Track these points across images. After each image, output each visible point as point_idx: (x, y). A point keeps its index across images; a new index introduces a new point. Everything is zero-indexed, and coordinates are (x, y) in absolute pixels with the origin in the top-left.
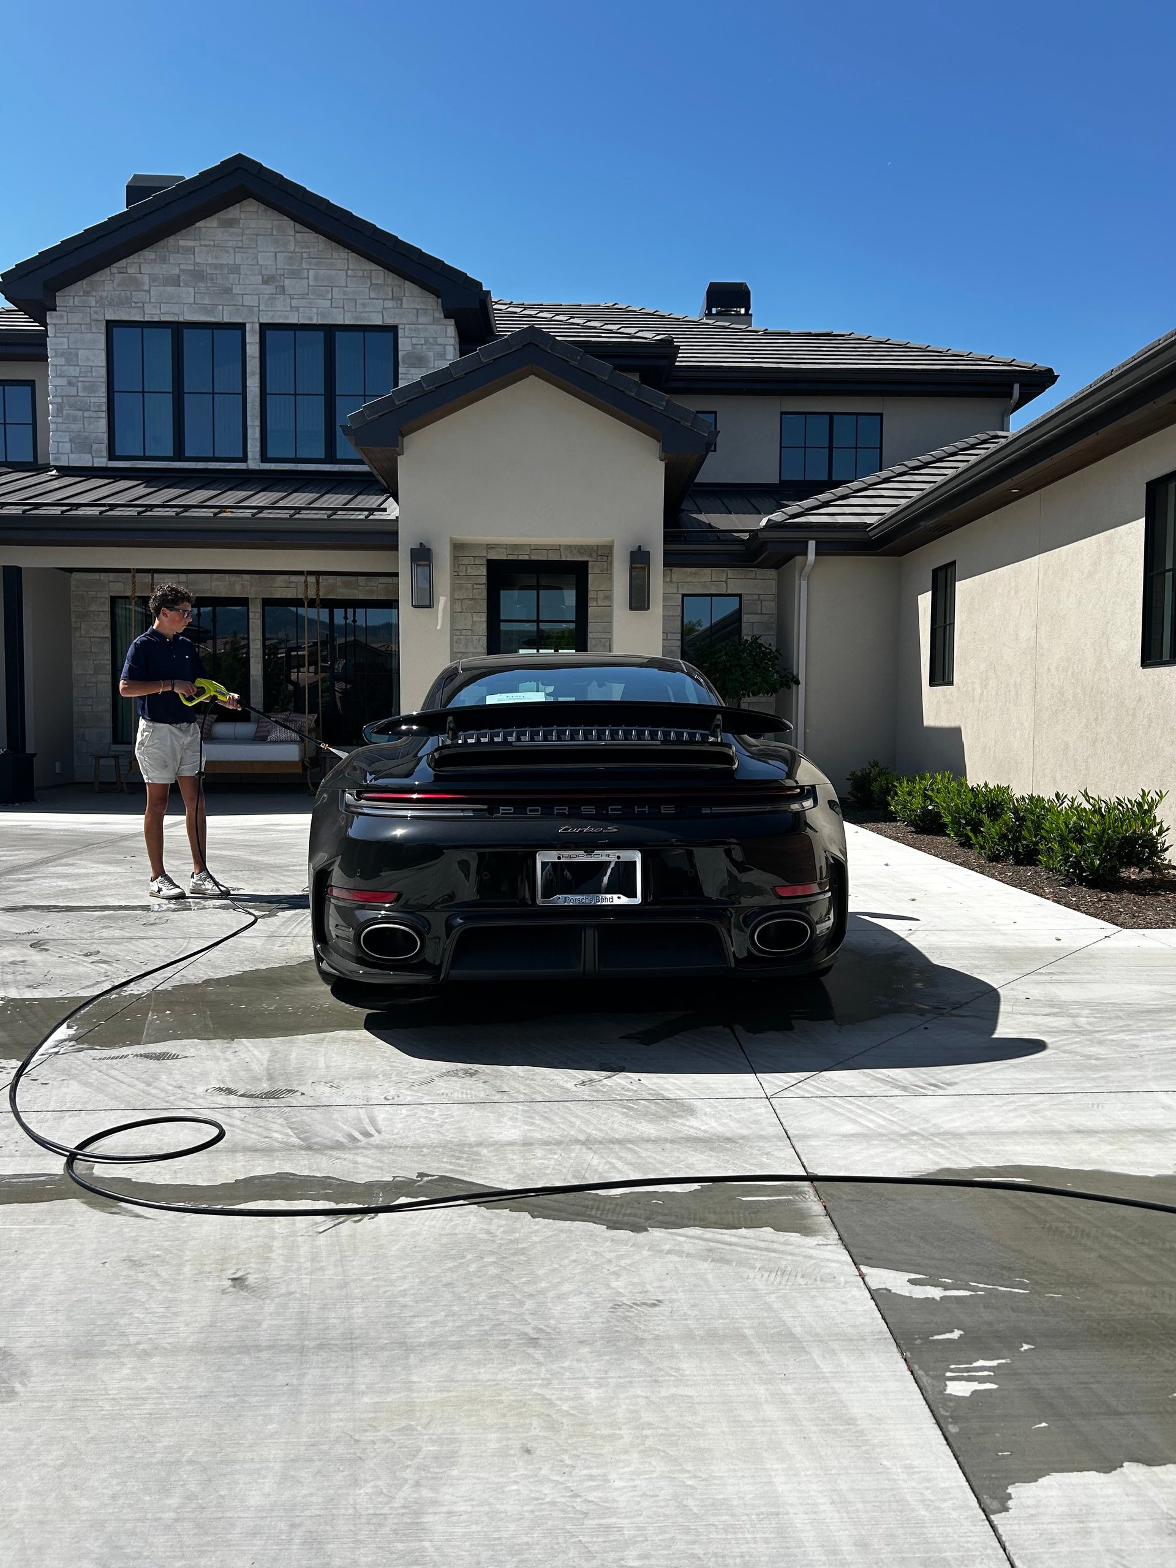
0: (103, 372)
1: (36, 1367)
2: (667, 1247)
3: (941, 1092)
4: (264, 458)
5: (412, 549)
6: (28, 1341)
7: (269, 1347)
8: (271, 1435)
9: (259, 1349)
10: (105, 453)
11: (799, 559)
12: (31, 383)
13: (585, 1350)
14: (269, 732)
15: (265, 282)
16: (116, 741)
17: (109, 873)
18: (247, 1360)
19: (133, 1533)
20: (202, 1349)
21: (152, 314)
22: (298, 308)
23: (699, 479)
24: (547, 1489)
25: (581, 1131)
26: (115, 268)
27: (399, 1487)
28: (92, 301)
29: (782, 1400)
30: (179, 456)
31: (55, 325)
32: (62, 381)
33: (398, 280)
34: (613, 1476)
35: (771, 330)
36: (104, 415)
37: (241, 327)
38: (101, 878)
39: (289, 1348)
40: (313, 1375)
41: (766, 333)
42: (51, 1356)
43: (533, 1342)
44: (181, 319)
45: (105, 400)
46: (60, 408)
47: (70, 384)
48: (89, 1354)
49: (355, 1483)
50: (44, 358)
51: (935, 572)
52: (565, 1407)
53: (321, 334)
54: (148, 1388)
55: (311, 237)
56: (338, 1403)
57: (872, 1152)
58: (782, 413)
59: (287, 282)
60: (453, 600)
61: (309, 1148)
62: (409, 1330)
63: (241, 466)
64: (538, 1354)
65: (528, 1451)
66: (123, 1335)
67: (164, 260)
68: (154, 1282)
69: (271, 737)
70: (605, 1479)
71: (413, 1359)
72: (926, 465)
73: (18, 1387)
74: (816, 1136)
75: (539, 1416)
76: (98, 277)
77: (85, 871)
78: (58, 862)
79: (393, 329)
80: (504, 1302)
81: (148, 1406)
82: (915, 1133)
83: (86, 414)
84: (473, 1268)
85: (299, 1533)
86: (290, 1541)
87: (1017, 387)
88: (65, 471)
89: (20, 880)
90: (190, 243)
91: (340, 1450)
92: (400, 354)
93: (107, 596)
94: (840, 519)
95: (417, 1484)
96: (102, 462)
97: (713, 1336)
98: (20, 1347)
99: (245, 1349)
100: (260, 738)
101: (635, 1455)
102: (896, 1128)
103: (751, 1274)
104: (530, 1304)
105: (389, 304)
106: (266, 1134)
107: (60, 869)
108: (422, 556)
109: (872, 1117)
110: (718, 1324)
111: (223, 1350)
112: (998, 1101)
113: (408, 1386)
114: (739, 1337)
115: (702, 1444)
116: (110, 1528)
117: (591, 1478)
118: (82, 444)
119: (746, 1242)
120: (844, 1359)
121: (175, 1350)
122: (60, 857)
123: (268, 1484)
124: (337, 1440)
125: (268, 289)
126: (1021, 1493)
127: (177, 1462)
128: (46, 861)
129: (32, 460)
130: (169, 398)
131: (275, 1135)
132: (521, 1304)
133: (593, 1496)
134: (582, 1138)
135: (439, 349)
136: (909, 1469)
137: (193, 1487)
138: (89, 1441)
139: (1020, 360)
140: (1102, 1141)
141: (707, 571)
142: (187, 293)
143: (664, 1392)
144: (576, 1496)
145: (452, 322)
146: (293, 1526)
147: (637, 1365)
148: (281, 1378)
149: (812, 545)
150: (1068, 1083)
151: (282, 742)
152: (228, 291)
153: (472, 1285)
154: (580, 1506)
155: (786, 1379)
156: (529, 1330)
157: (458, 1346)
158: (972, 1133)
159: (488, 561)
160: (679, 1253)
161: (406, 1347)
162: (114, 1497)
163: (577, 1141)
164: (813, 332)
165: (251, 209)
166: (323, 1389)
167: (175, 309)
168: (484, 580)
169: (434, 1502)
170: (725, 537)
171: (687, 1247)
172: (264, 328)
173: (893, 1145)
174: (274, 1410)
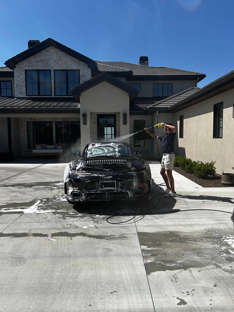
0: (25, 79)
1: (28, 259)
2: (114, 243)
3: (161, 218)
4: (55, 95)
5: (83, 114)
6: (26, 256)
7: (58, 257)
8: (59, 267)
9: (57, 257)
10: (25, 95)
11: (155, 114)
12: (11, 81)
13: (100, 257)
14: (57, 147)
15: (55, 62)
16: (28, 149)
17: (29, 177)
18: (56, 258)
19: (42, 278)
20: (50, 257)
21: (33, 68)
22: (61, 67)
23: (137, 97)
24: (93, 273)
25: (105, 225)
26: (26, 60)
27: (75, 273)
28: (22, 66)
29: (126, 263)
30: (39, 95)
31: (16, 71)
32: (17, 81)
33: (80, 61)
34: (102, 272)
35: (152, 67)
36: (25, 87)
37: (50, 70)
38: (28, 178)
39: (61, 257)
40: (64, 260)
41: (151, 67)
42: (30, 258)
43: (94, 256)
44: (39, 69)
45: (25, 85)
46: (17, 86)
47: (19, 82)
48: (35, 258)
49: (70, 273)
50: (14, 76)
51: (180, 117)
52: (97, 264)
53: (65, 72)
54: (43, 262)
55: (63, 53)
56: (68, 263)
57: (148, 228)
58: (153, 84)
59: (59, 62)
60: (91, 122)
61: (64, 228)
62: (77, 254)
63: (51, 97)
64: (94, 257)
65: (92, 269)
66: (39, 255)
67: (35, 58)
68: (43, 248)
69: (57, 148)
70: (101, 272)
71: (78, 258)
72: (180, 95)
73: (26, 262)
74: (140, 226)
75: (93, 265)
76: (23, 61)
77: (25, 177)
78: (20, 175)
79: (79, 70)
80: (90, 251)
81: (43, 264)
82: (155, 225)
83: (22, 87)
84: (87, 246)
85: (62, 278)
86: (61, 279)
87: (198, 78)
88: (18, 98)
89: (14, 179)
90: (41, 55)
91: (68, 269)
92: (80, 75)
93: (26, 121)
94: (163, 106)
95: (77, 273)
96: (25, 96)
97: (118, 255)
98: (25, 257)
99: (55, 257)
100: (55, 148)
101: (105, 269)
102: (153, 225)
103: (125, 246)
104: (94, 251)
105: (78, 65)
106: (57, 226)
107: (20, 176)
108: (85, 115)
109: (150, 223)
110: (119, 253)
111: (53, 257)
112: (170, 220)
113: (77, 261)
114: (121, 255)
115: (114, 268)
116: (39, 278)
117: (99, 272)
118: (21, 93)
119: (126, 242)
120: (135, 258)
121: (46, 257)
122: (20, 174)
123: (59, 273)
124: (68, 268)
125: (55, 63)
126: (152, 273)
127: (47, 271)
128: (18, 175)
129: (11, 95)
130: (37, 84)
131: (59, 226)
132: (93, 251)
133: (99, 274)
134: (105, 226)
135: (88, 74)
136: (139, 271)
137: (49, 273)
138: (36, 268)
139: (199, 73)
140: (183, 226)
141: (138, 116)
142: (40, 64)
143: (110, 262)
144: (97, 274)
145: (90, 69)
146: (62, 277)
147: (107, 259)
148: (60, 260)
149: (157, 111)
150: (182, 217)
151: (59, 149)
152: (48, 63)
153: (86, 248)
154: (97, 275)
155: (126, 260)
156: (93, 254)
157: (84, 256)
158: (164, 225)
159: (97, 114)
160: (116, 244)
161: (77, 257)
162: (40, 274)
163: (104, 227)
164: (160, 67)
165: (52, 48)
166: (66, 262)
167: (38, 67)
168: (96, 118)
169: (79, 275)
170: (142, 109)
171: (117, 243)
172: (55, 70)
173: (151, 227)
174: (59, 264)
